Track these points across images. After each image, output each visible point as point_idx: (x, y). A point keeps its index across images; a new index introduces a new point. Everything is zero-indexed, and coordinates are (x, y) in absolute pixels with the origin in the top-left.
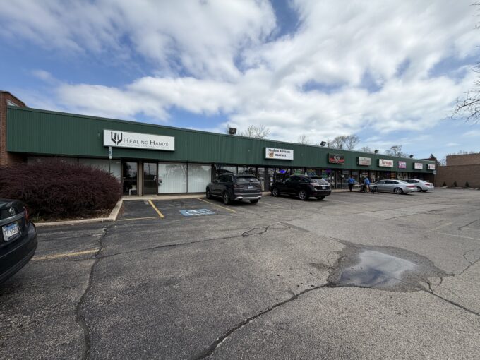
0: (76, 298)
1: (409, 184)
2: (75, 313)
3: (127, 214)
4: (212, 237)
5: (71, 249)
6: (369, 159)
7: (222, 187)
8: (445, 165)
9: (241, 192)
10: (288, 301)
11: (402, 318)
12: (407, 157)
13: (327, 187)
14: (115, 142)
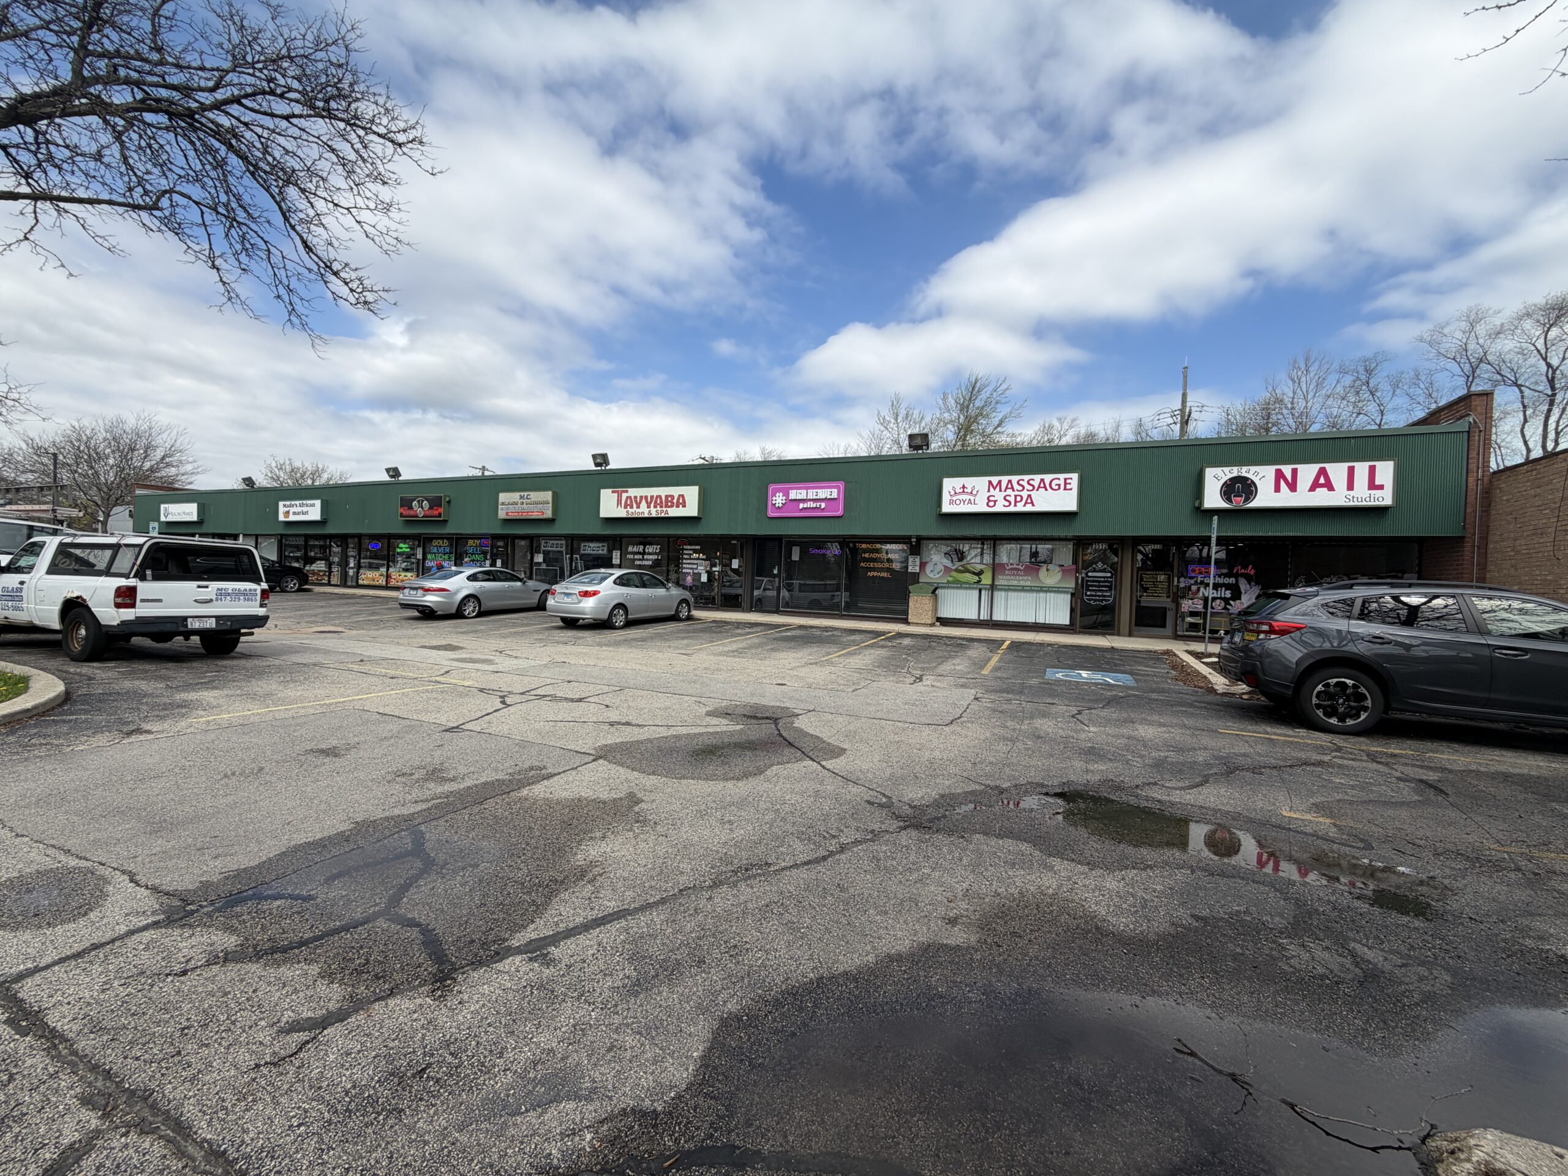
6: (548, 496)
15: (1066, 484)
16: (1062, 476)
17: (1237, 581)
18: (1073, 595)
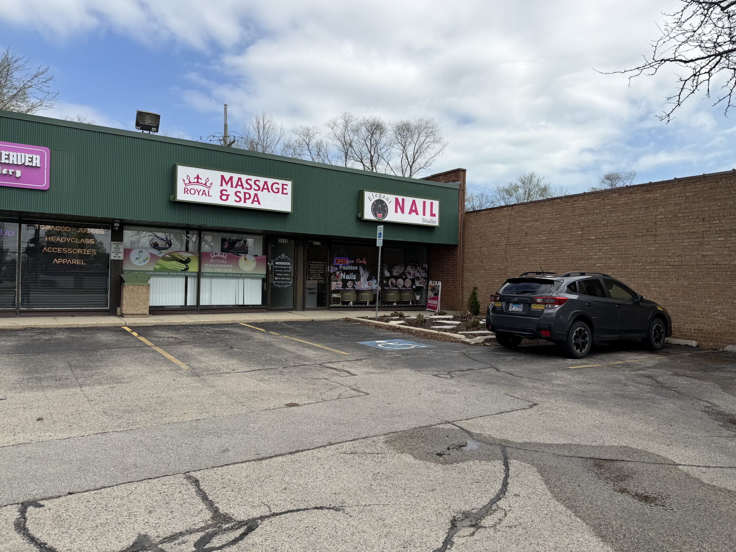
15: (283, 189)
16: (281, 182)
17: (358, 268)
18: (264, 280)
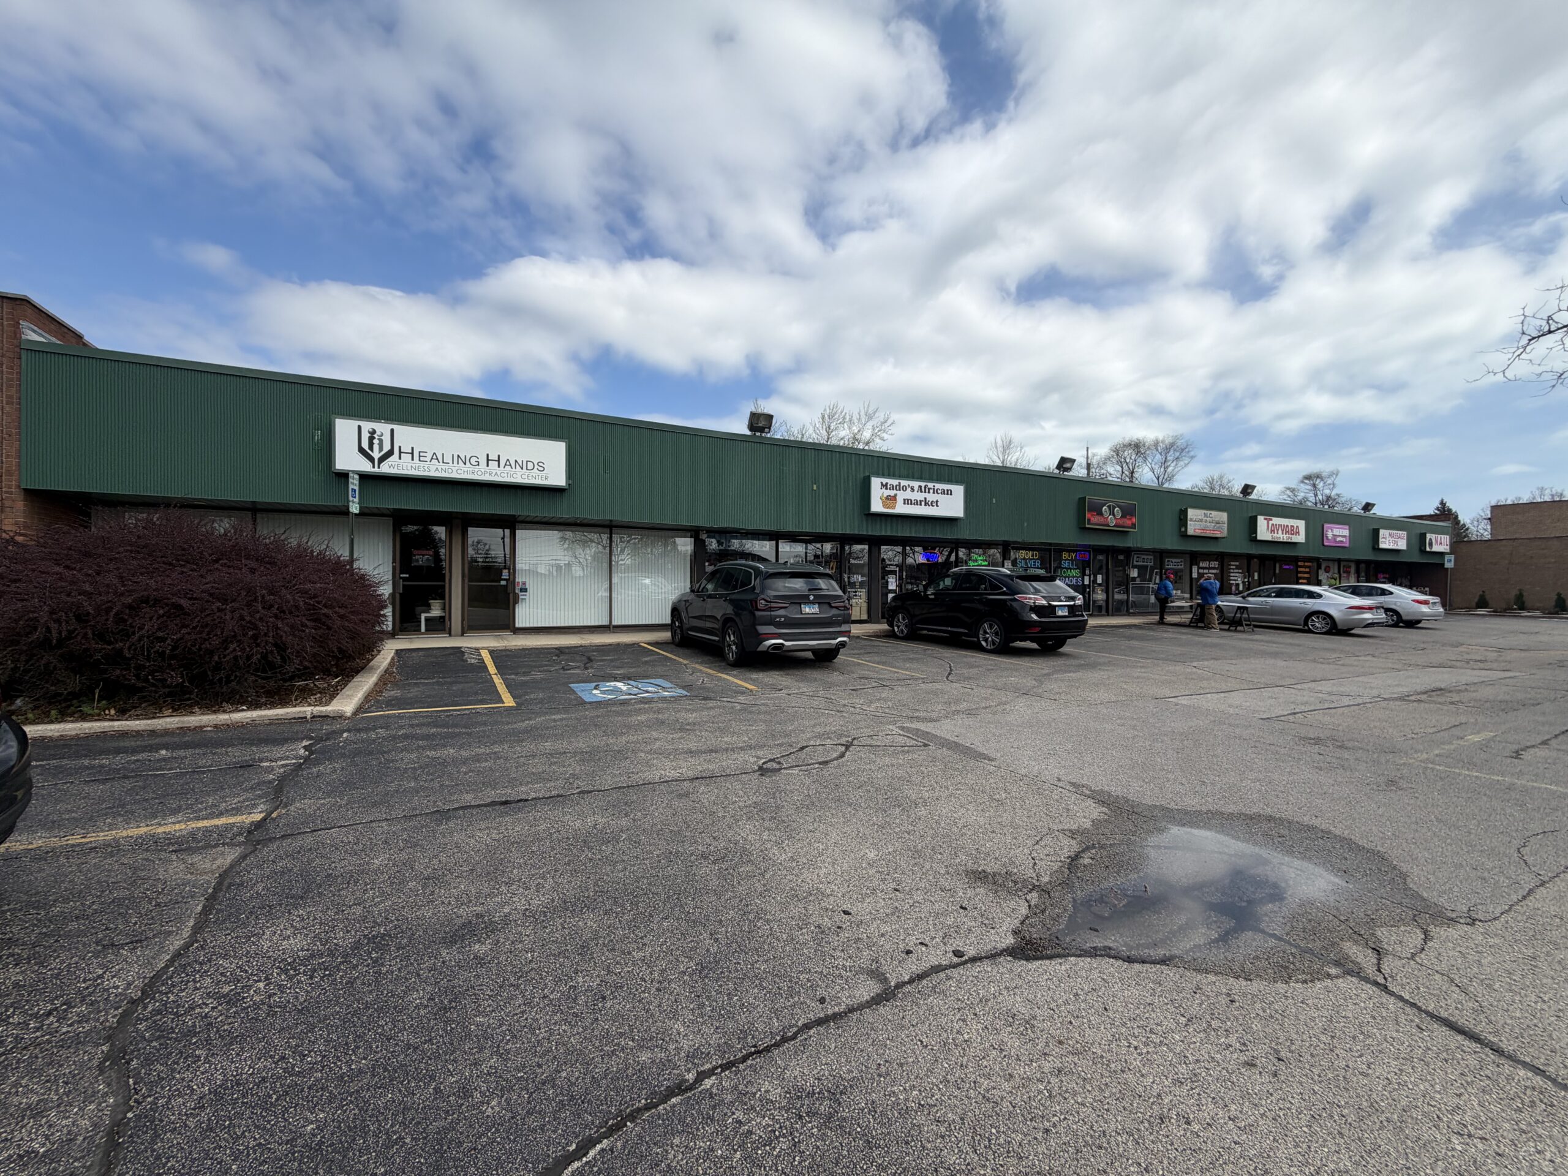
0: (129, 984)
1: (1357, 601)
2: (108, 1038)
3: (396, 693)
4: (655, 775)
5: (174, 812)
6: (1224, 516)
7: (720, 609)
8: (1487, 536)
9: (779, 625)
10: (861, 1007)
11: (1258, 1082)
12: (1357, 510)
13: (1071, 608)
14: (371, 459)
